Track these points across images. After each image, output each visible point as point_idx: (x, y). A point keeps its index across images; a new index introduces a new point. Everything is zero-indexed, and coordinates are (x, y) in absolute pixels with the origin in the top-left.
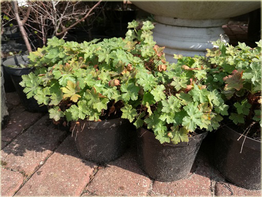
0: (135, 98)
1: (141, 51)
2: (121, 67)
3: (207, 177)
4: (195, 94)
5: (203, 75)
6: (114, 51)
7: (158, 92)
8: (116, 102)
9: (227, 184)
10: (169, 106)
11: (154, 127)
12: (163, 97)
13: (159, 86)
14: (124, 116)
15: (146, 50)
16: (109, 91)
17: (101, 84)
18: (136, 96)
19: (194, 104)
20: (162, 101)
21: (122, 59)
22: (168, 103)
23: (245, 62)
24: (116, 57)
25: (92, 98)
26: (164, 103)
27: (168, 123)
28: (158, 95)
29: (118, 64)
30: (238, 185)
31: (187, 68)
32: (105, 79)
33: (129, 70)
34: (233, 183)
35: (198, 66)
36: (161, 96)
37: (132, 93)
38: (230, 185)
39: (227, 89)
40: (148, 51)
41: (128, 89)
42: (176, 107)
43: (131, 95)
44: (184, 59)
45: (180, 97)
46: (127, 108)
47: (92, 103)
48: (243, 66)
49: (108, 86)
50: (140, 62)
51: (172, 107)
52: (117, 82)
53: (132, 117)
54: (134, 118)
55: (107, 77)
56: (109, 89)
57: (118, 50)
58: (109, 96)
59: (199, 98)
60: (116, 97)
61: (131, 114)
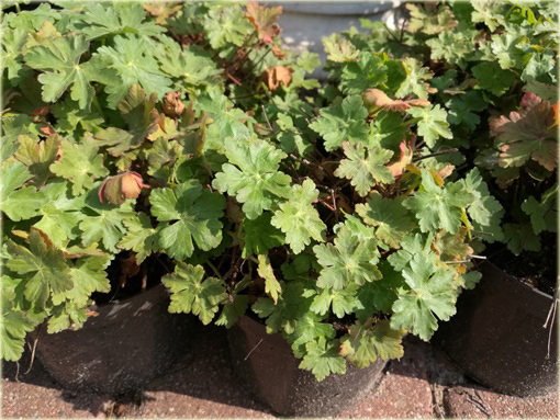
0: (211, 240)
1: (207, 27)
2: (141, 107)
3: (420, 377)
4: (425, 207)
5: (440, 123)
6: (103, 50)
7: (294, 211)
8: (140, 259)
9: (472, 391)
10: (342, 264)
11: (288, 329)
12: (316, 229)
13: (296, 187)
14: (178, 305)
15: (220, 22)
16: (106, 223)
17: (70, 195)
18: (214, 233)
19: (423, 243)
20: (316, 249)
21: (142, 74)
22: (336, 252)
23: (545, 57)
24: (113, 73)
25: (40, 267)
26: (322, 255)
27: (340, 316)
28: (299, 224)
29: (127, 97)
30: (499, 392)
31: (383, 99)
32: (85, 171)
33: (173, 116)
34: (487, 387)
35: (418, 90)
36: (307, 225)
37: (199, 219)
38: (479, 392)
39: (509, 162)
40: (228, 25)
41: (182, 205)
42: (365, 265)
43: (195, 232)
44: (365, 61)
45: (370, 214)
46: (184, 276)
47: (44, 288)
48: (538, 70)
49: (98, 201)
50: (210, 79)
51: (352, 264)
52: (132, 184)
53: (209, 305)
54: (216, 310)
55: (92, 160)
56: (104, 213)
57: (118, 40)
58: (110, 243)
59: (437, 220)
60: (136, 239)
61: (205, 295)
